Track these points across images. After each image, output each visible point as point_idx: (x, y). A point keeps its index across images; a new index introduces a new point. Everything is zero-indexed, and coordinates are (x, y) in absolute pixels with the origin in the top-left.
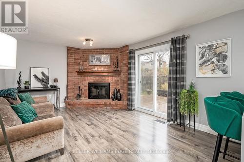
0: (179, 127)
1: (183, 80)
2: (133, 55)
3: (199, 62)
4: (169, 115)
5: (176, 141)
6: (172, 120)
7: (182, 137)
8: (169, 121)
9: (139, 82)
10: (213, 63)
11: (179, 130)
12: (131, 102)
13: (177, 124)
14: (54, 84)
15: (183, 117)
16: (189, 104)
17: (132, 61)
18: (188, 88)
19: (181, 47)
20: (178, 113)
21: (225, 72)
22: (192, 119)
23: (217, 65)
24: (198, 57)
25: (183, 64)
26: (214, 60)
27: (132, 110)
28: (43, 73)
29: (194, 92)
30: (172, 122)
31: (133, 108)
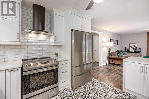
14: (139, 50)
28: (134, 46)
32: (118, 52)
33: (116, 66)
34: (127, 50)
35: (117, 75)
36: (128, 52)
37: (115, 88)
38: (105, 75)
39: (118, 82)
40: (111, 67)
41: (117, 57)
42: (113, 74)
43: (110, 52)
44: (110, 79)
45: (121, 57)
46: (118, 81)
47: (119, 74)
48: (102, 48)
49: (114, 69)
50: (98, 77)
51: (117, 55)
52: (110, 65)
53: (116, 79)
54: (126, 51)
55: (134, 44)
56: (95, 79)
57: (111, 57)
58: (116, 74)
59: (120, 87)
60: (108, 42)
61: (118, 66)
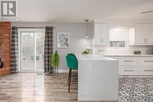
0: (50, 74)
1: (52, 49)
2: (16, 31)
3: (58, 41)
4: (45, 69)
5: (52, 81)
6: (46, 72)
7: (54, 78)
8: (45, 73)
9: (22, 51)
10: (64, 42)
11: (51, 75)
12: (15, 66)
13: (50, 73)
15: (52, 68)
16: (55, 61)
17: (15, 35)
18: (54, 53)
19: (51, 32)
20: (50, 67)
21: (68, 46)
22: (56, 68)
23: (65, 43)
24: (58, 38)
25: (52, 41)
26: (64, 40)
27: (15, 73)
29: (57, 55)
30: (47, 73)
31: (16, 71)
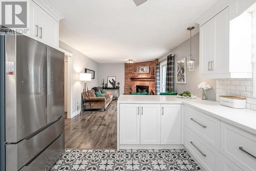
3: (177, 73)
14: (118, 86)
21: (184, 80)
23: (182, 75)
26: (181, 72)
28: (113, 80)
32: (95, 89)
33: (96, 113)
34: (104, 86)
35: (102, 127)
36: (106, 88)
37: (106, 151)
38: (84, 133)
39: (107, 139)
40: (88, 116)
41: (95, 97)
42: (96, 128)
43: (86, 90)
44: (93, 138)
45: (100, 97)
46: (106, 137)
47: (102, 125)
48: (73, 84)
49: (94, 117)
50: (73, 142)
51: (95, 95)
52: (86, 112)
53: (102, 135)
54: (103, 88)
55: (112, 78)
56: (69, 151)
57: (87, 98)
58: (100, 125)
59: (112, 144)
60: (82, 72)
61: (98, 112)
